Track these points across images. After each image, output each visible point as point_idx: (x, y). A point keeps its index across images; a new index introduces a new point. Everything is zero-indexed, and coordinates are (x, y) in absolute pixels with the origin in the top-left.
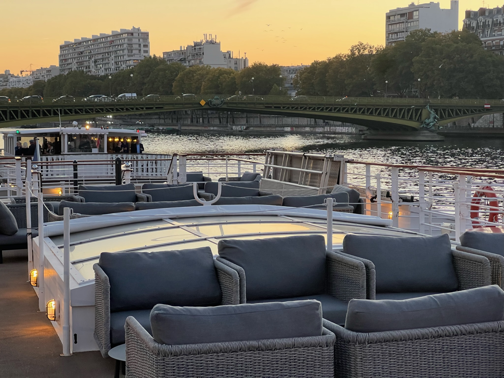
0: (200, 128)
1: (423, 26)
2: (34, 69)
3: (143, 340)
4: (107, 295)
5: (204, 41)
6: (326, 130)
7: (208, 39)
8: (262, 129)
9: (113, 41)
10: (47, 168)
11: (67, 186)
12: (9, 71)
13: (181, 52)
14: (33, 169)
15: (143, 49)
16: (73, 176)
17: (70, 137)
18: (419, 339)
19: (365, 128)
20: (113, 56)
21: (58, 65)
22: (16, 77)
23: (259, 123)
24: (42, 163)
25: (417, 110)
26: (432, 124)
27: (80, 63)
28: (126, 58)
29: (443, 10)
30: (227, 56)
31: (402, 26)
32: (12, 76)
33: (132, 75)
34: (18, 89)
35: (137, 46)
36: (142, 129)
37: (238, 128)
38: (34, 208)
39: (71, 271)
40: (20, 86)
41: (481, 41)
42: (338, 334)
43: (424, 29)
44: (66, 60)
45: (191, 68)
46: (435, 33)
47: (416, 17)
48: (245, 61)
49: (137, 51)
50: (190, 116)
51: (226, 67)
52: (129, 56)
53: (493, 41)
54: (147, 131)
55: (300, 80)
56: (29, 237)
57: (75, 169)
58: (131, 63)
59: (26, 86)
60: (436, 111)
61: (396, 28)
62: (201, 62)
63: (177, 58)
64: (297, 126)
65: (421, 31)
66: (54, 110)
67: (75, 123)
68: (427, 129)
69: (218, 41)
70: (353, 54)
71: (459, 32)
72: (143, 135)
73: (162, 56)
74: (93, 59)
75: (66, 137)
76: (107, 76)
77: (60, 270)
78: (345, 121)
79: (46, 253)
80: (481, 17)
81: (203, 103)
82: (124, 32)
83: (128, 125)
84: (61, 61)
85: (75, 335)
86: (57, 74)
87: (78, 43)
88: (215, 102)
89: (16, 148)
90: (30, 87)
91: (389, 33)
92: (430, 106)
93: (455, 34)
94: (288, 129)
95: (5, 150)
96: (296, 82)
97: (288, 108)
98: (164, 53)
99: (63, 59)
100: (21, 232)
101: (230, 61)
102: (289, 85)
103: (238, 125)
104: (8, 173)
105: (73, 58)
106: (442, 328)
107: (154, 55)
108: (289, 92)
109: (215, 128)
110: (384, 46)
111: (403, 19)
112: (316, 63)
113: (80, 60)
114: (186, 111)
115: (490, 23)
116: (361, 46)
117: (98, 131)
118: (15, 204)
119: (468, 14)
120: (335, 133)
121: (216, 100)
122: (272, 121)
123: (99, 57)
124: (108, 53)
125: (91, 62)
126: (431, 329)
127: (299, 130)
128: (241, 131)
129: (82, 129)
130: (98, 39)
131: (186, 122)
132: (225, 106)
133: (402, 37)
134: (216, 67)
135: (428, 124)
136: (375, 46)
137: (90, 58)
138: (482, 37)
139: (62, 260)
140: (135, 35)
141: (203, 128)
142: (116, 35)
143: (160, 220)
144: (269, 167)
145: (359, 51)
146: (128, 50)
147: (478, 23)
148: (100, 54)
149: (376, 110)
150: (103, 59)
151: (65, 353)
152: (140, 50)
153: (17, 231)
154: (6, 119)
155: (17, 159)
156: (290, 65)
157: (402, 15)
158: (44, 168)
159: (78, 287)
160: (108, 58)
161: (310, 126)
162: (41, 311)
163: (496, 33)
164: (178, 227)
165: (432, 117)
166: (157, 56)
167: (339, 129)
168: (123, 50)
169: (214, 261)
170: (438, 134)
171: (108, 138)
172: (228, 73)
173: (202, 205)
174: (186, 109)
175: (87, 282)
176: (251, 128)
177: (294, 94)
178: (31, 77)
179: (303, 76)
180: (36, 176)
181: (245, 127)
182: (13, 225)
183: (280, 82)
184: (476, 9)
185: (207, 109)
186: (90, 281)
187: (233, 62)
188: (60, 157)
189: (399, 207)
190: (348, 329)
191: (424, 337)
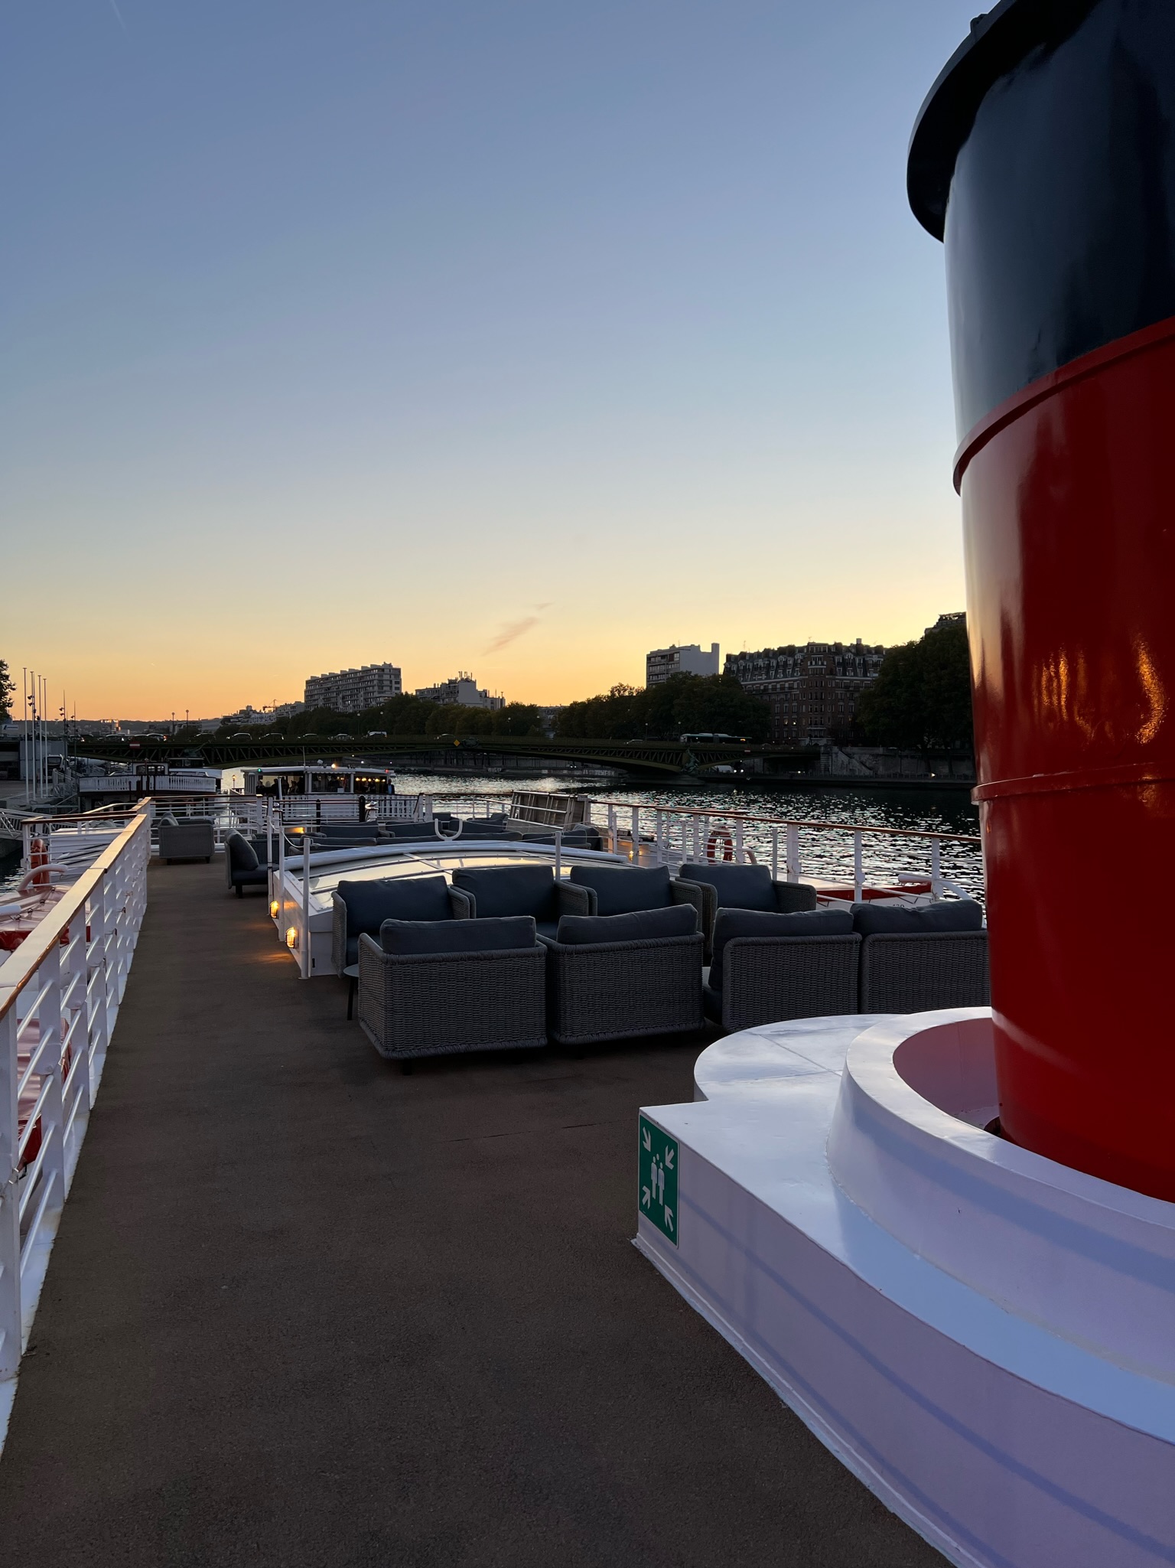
0: (454, 770)
1: (683, 668)
2: (278, 704)
3: (373, 952)
4: (344, 919)
5: (459, 679)
6: (584, 773)
7: (463, 677)
8: (519, 772)
9: (363, 677)
10: (290, 807)
11: (308, 825)
12: (251, 707)
13: (434, 690)
14: (274, 807)
15: (394, 685)
16: (315, 815)
17: (315, 776)
18: (621, 950)
19: (625, 771)
20: (362, 693)
21: (303, 701)
22: (258, 713)
23: (515, 765)
24: (284, 802)
25: (677, 755)
26: (692, 768)
27: (327, 700)
28: (376, 695)
29: (703, 653)
30: (483, 695)
31: (663, 667)
32: (255, 712)
33: (382, 713)
34: (260, 725)
35: (388, 683)
36: (392, 769)
37: (494, 770)
38: (276, 844)
39: (310, 900)
40: (263, 722)
41: (741, 685)
42: (549, 946)
43: (685, 671)
44: (312, 696)
45: (445, 707)
46: (696, 675)
47: (678, 659)
48: (502, 700)
49: (388, 688)
50: (444, 757)
51: (481, 706)
52: (379, 693)
53: (753, 685)
54: (397, 772)
55: (559, 721)
56: (270, 871)
57: (318, 808)
58: (381, 700)
59: (268, 723)
60: (697, 755)
61: (657, 669)
62: (455, 701)
63: (430, 696)
64: (555, 769)
65: (682, 673)
66: (298, 749)
67: (320, 761)
68: (687, 773)
69: (473, 679)
70: (613, 694)
71: (720, 676)
72: (392, 775)
73: (414, 694)
74: (341, 696)
75: (310, 776)
76: (356, 713)
77: (300, 900)
78: (604, 764)
79: (287, 885)
80: (741, 661)
81: (457, 743)
82: (374, 668)
83: (377, 765)
84: (306, 697)
85: (313, 960)
86: (302, 711)
87: (326, 679)
88: (470, 742)
89: (257, 787)
90: (273, 723)
91: (649, 675)
92: (690, 750)
93: (716, 677)
94: (545, 772)
95: (245, 789)
96: (554, 723)
97: (546, 750)
98: (417, 691)
99: (309, 694)
100: (261, 868)
101: (486, 701)
102: (547, 726)
103: (493, 767)
104: (249, 812)
105: (319, 694)
106: (641, 941)
107: (406, 693)
108: (547, 734)
109: (470, 770)
110: (645, 687)
111: (663, 661)
112: (575, 703)
113: (328, 696)
114: (439, 752)
115: (751, 667)
116: (621, 688)
117: (344, 769)
118: (256, 839)
119: (729, 657)
120: (594, 776)
121: (471, 740)
122: (530, 763)
123: (347, 694)
124: (357, 689)
125: (339, 698)
126: (631, 942)
127: (558, 772)
128: (497, 773)
129: (328, 767)
130: (346, 674)
131: (439, 763)
132: (480, 747)
133: (663, 679)
134: (471, 706)
135: (688, 769)
136: (636, 688)
137: (338, 694)
138: (743, 681)
139: (302, 890)
140: (387, 671)
141: (457, 770)
142: (365, 670)
143: (401, 855)
144: (516, 807)
145: (619, 692)
146: (378, 686)
147: (738, 667)
148: (349, 690)
149: (636, 753)
150: (351, 696)
151: (303, 976)
152: (391, 687)
153: (257, 866)
154: (247, 757)
155: (259, 797)
156: (549, 706)
157: (663, 657)
158: (287, 807)
159: (317, 913)
160: (357, 694)
161: (569, 769)
162: (281, 940)
163: (756, 678)
164: (418, 861)
165: (692, 761)
166: (409, 693)
167: (598, 772)
168: (373, 687)
169: (448, 889)
170: (699, 778)
171: (355, 778)
172: (484, 712)
173: (443, 840)
174: (440, 750)
175: (325, 909)
176: (507, 771)
177: (552, 736)
178: (274, 714)
179: (562, 717)
180: (277, 815)
181: (501, 769)
182: (254, 860)
183: (538, 723)
184: (737, 653)
185: (461, 750)
186: (328, 908)
187: (489, 701)
188: (304, 796)
189: (639, 847)
190: (559, 942)
191: (625, 949)
